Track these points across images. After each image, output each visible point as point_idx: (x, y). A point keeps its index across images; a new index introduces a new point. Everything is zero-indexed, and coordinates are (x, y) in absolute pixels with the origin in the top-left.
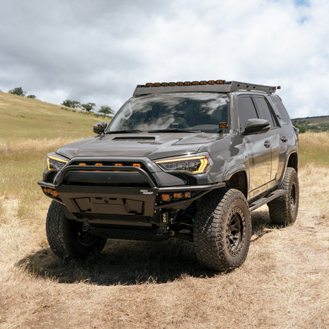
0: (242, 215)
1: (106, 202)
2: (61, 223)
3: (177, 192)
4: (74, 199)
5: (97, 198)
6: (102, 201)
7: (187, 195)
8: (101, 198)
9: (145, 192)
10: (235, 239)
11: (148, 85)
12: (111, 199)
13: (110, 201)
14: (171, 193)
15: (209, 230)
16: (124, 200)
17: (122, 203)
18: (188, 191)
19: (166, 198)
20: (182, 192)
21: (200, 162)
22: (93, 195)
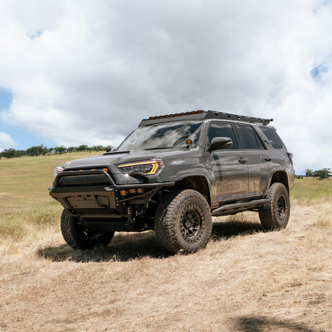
0: (200, 211)
1: (85, 199)
2: (69, 220)
3: (132, 188)
4: (66, 198)
5: (79, 196)
6: (82, 198)
7: (140, 191)
8: (81, 196)
9: (108, 189)
10: (195, 230)
11: (151, 118)
12: (88, 196)
13: (88, 198)
14: (127, 189)
15: (164, 220)
16: (96, 196)
17: (94, 198)
18: (140, 187)
19: (123, 193)
20: (136, 188)
21: (152, 166)
22: (76, 194)
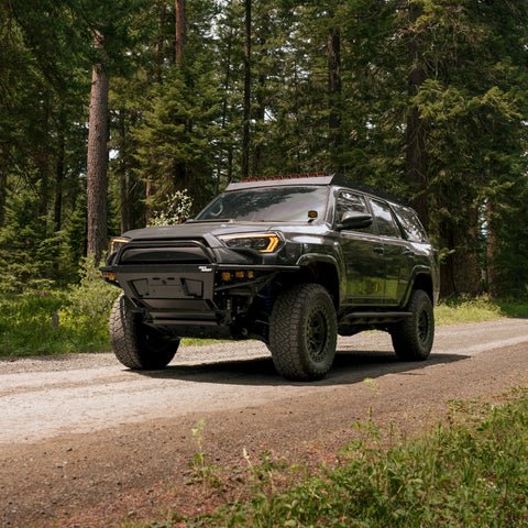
1: (164, 283)
3: (240, 270)
4: (131, 282)
5: (154, 279)
6: (160, 282)
8: (158, 279)
9: (204, 269)
12: (169, 279)
13: (169, 282)
14: (232, 271)
16: (183, 280)
17: (180, 282)
18: (252, 270)
19: (227, 276)
20: (246, 271)
21: (269, 241)
22: (150, 276)
